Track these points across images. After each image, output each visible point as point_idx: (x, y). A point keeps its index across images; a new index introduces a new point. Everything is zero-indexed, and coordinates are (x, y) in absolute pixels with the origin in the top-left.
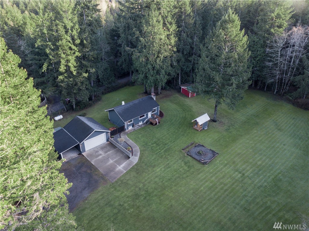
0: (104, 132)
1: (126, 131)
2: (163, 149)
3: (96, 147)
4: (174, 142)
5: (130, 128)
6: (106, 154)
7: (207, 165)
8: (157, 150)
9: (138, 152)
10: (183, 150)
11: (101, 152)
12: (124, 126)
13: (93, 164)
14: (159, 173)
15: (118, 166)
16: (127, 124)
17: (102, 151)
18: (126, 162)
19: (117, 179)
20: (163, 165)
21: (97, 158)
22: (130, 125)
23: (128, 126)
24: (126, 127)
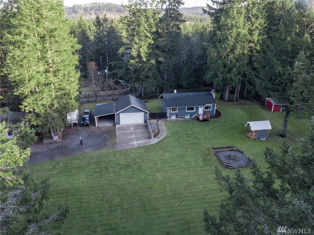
0: (143, 111)
1: (168, 119)
2: (190, 141)
3: (132, 124)
4: (209, 139)
5: (174, 118)
6: (134, 131)
7: (229, 170)
8: (183, 140)
9: (162, 136)
10: (213, 148)
11: (131, 128)
12: (166, 113)
13: (117, 134)
14: (166, 158)
15: (135, 141)
16: (170, 112)
17: (134, 128)
18: (144, 141)
19: (124, 149)
20: (177, 153)
21: (124, 131)
22: (173, 114)
23: (171, 114)
24: (168, 115)
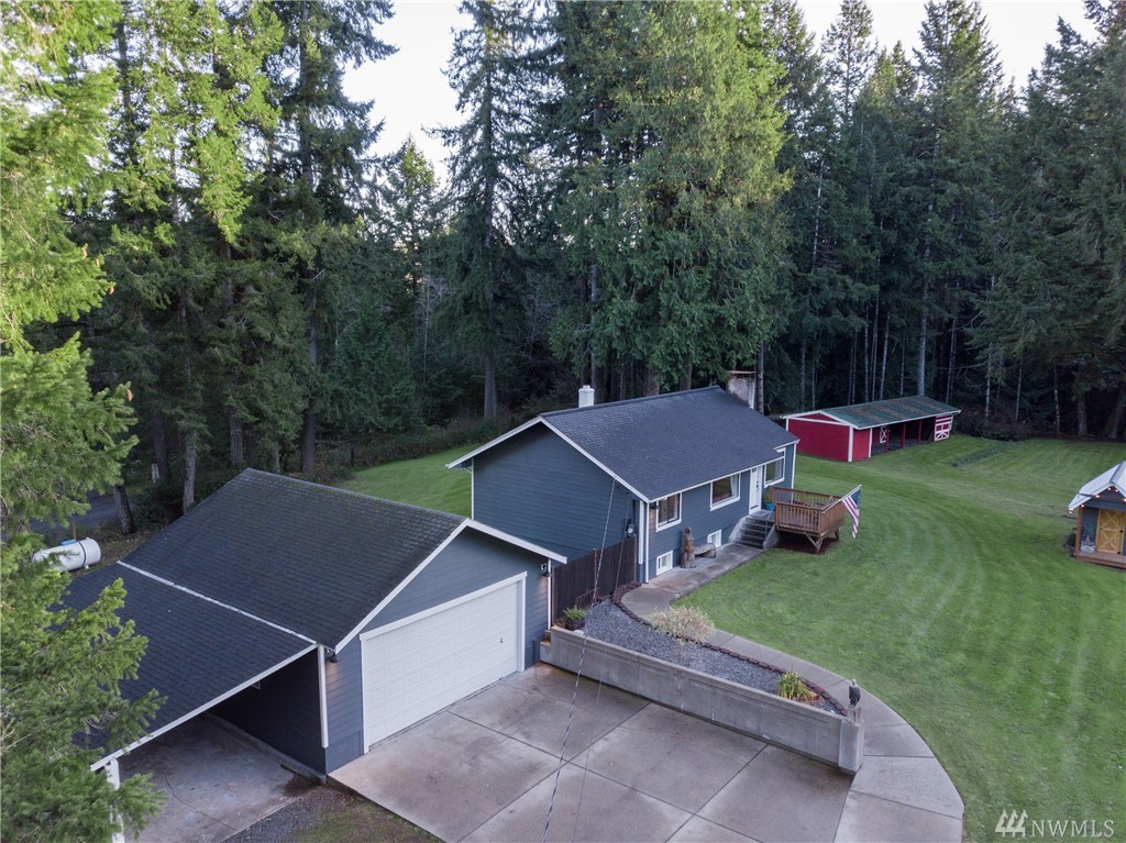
0: (521, 560)
1: (646, 586)
3: (453, 710)
5: (665, 568)
6: (582, 760)
11: (517, 748)
16: (653, 529)
17: (528, 735)
22: (664, 543)
24: (643, 555)
